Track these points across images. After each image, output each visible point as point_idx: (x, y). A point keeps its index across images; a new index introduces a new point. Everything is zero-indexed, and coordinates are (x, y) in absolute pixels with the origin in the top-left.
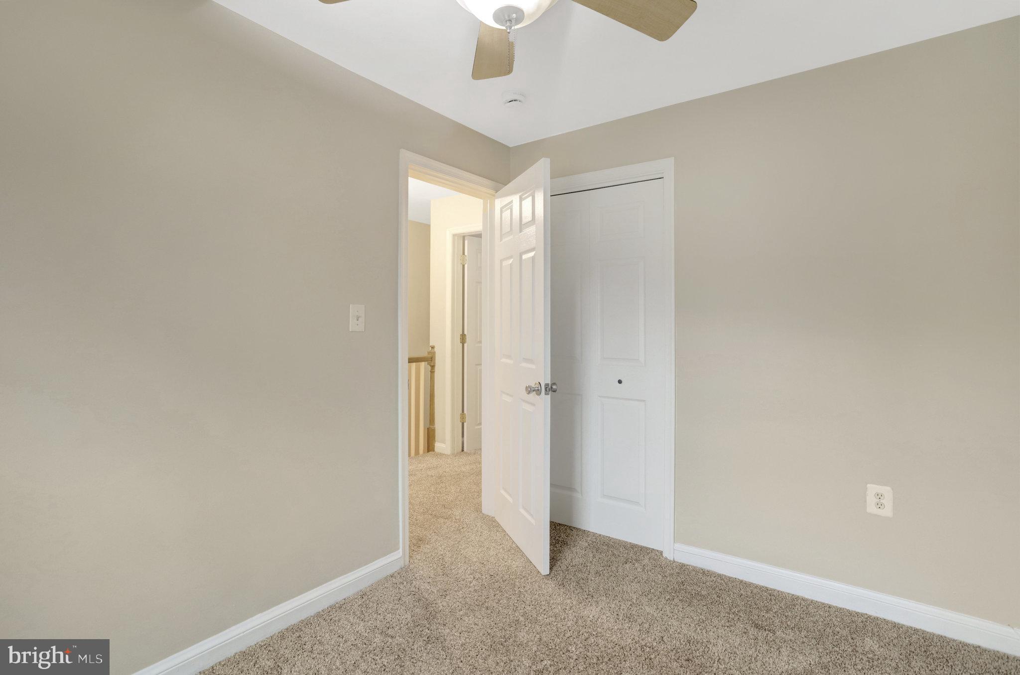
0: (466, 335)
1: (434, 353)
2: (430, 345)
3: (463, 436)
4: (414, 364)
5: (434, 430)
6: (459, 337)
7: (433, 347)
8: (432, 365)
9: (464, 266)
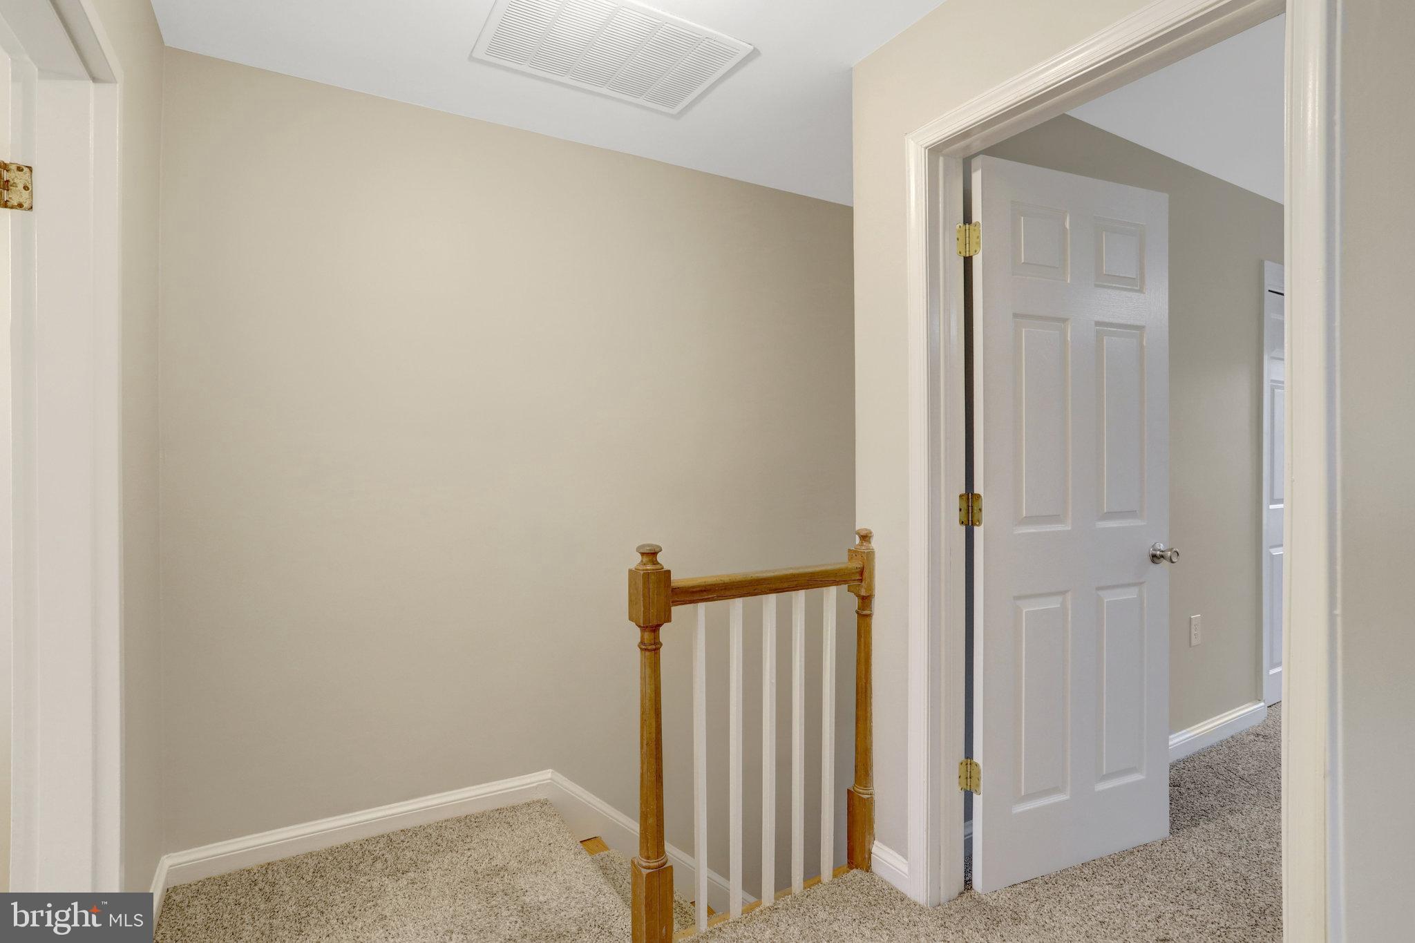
0: (979, 496)
1: (870, 555)
2: (857, 528)
3: (968, 815)
4: (772, 598)
5: (868, 804)
6: (956, 504)
7: (865, 537)
8: (863, 593)
9: (968, 262)
